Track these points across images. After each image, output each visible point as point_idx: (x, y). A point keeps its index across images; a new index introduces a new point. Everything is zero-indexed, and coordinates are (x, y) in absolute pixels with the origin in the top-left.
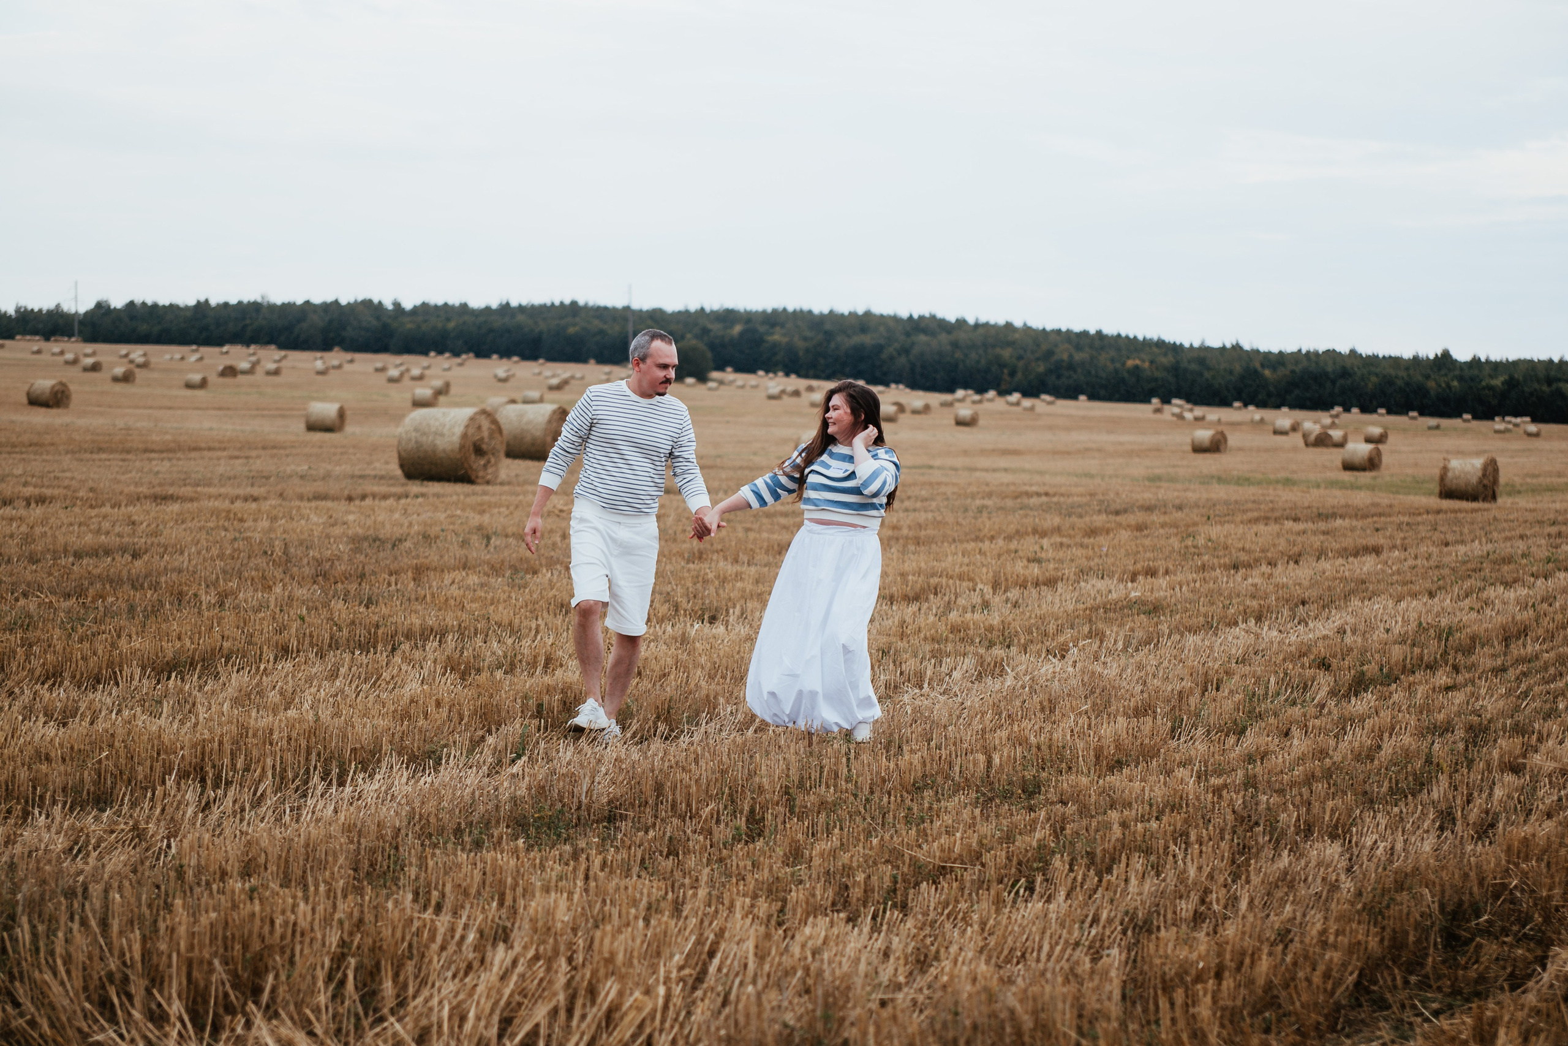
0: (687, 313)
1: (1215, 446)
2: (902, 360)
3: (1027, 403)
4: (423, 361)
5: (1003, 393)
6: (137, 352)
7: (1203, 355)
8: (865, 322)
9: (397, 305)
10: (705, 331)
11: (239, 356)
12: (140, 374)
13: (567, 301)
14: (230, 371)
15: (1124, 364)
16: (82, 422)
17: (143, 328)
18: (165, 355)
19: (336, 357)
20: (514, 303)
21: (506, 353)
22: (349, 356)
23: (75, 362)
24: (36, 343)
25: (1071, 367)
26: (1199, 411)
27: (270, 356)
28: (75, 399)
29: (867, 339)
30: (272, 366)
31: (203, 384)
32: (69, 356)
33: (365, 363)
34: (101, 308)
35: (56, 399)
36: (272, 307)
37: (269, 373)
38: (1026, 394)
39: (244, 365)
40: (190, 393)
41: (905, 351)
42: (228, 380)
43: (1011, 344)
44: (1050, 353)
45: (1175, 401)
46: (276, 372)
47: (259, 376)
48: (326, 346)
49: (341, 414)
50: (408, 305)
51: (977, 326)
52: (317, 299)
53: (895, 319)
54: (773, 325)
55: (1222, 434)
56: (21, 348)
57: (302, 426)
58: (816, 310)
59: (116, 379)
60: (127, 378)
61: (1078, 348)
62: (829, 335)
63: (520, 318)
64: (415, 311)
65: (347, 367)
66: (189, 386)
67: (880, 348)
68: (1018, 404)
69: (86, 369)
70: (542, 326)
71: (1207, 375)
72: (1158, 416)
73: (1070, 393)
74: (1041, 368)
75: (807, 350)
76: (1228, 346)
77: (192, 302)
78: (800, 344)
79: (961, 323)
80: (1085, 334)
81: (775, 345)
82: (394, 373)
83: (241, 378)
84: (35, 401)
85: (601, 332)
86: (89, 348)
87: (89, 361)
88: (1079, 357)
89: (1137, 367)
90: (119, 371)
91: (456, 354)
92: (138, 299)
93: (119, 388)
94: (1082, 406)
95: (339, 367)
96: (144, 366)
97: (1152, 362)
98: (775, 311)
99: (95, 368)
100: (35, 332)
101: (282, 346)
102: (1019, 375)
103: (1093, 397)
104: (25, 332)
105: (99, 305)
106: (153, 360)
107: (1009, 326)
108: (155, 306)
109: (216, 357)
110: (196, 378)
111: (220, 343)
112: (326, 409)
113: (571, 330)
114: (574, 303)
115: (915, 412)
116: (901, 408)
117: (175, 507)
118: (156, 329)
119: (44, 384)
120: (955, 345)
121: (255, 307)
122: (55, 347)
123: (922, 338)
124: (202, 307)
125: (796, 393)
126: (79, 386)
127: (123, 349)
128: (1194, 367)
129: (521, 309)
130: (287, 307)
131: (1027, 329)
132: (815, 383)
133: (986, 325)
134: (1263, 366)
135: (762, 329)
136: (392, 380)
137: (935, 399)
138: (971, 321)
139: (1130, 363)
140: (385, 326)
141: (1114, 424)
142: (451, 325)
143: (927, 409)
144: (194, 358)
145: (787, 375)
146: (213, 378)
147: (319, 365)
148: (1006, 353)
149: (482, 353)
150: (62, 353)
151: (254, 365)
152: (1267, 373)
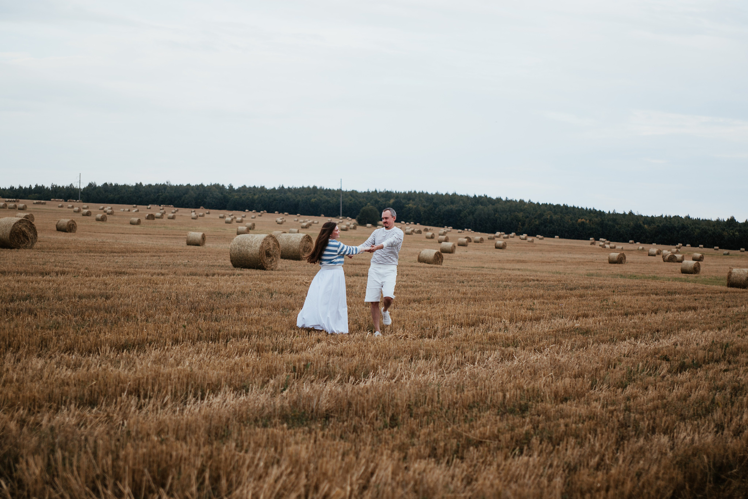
0: (368, 192)
1: (620, 261)
2: (471, 217)
3: (530, 239)
4: (243, 214)
5: (518, 234)
6: (108, 207)
7: (615, 217)
8: (453, 199)
9: (231, 187)
10: (377, 202)
11: (156, 210)
13: (311, 187)
14: (151, 217)
15: (577, 221)
16: (81, 239)
17: (111, 196)
19: (201, 211)
20: (286, 187)
21: (281, 211)
22: (207, 211)
23: (79, 211)
25: (551, 221)
26: (613, 244)
27: (170, 210)
28: (79, 228)
29: (454, 207)
30: (172, 215)
31: (139, 223)
32: (76, 209)
33: (215, 214)
34: (92, 187)
35: (70, 228)
36: (172, 187)
37: (169, 218)
38: (529, 235)
39: (158, 214)
40: (132, 226)
41: (473, 213)
43: (521, 210)
44: (541, 215)
45: (601, 239)
46: (173, 218)
48: (197, 206)
49: (203, 237)
50: (236, 187)
51: (507, 201)
52: (193, 184)
53: (467, 197)
54: (409, 199)
55: (623, 254)
56: (53, 205)
57: (185, 243)
58: (430, 193)
59: (98, 220)
60: (103, 219)
61: (555, 213)
62: (435, 205)
63: (289, 194)
64: (239, 190)
65: (206, 216)
66: (132, 223)
67: (460, 211)
68: (525, 239)
69: (83, 215)
70: (299, 198)
71: (617, 227)
72: (593, 246)
73: (551, 235)
74: (537, 223)
75: (425, 212)
76: (627, 213)
77: (134, 185)
78: (422, 209)
79: (499, 200)
80: (558, 206)
81: (410, 209)
82: (229, 219)
83: (156, 220)
84: (60, 229)
85: (327, 201)
86: (85, 205)
88: (555, 217)
89: (583, 222)
90: (99, 216)
91: (259, 212)
93: (99, 224)
94: (556, 241)
95: (203, 216)
96: (111, 214)
97: (590, 220)
98: (410, 193)
99: (88, 214)
101: (176, 206)
102: (526, 226)
103: (561, 237)
105: (90, 185)
106: (115, 211)
107: (522, 201)
108: (116, 185)
109: (144, 210)
110: (136, 219)
112: (197, 235)
113: (313, 200)
114: (315, 188)
115: (476, 242)
116: (469, 240)
119: (65, 221)
120: (496, 211)
123: (480, 207)
124: (139, 186)
125: (420, 232)
126: (81, 222)
127: (101, 206)
128: (610, 223)
129: (289, 189)
131: (531, 203)
132: (428, 227)
133: (511, 201)
134: (643, 223)
135: (404, 201)
136: (227, 222)
137: (485, 236)
138: (504, 199)
139: (580, 221)
140: (225, 197)
141: (571, 250)
142: (256, 197)
143: (482, 240)
145: (415, 223)
146: (143, 220)
147: (193, 214)
148: (521, 215)
149: (270, 210)
150: (73, 207)
151: (163, 214)
152: (646, 226)
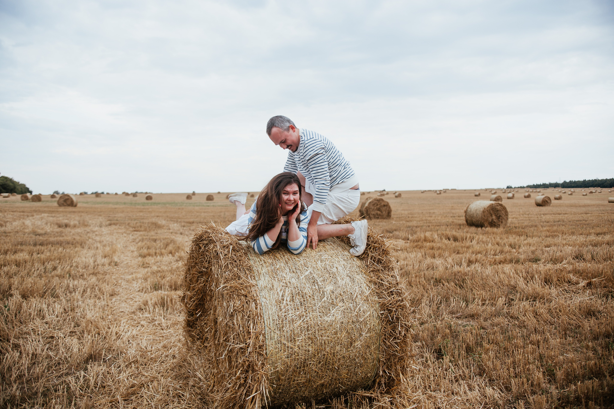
12: (574, 193)
18: (578, 190)
24: (553, 189)
42: (591, 194)
47: (597, 193)
87: (564, 191)
92: (572, 180)
100: (552, 187)
104: (551, 187)
111: (588, 187)
117: (590, 215)
118: (575, 185)
121: (595, 180)
122: (557, 189)
130: (602, 180)
144: (583, 190)
